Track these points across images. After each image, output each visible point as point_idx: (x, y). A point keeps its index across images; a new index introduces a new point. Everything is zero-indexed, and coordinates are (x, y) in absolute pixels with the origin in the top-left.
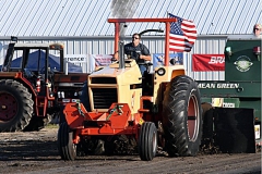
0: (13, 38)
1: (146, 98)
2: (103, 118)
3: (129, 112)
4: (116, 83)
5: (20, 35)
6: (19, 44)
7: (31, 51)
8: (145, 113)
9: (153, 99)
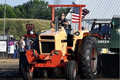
0: (95, 20)
1: (69, 48)
2: (47, 58)
3: (62, 55)
4: (54, 39)
5: (98, 18)
6: (97, 22)
7: (102, 25)
8: (68, 56)
9: (73, 48)
